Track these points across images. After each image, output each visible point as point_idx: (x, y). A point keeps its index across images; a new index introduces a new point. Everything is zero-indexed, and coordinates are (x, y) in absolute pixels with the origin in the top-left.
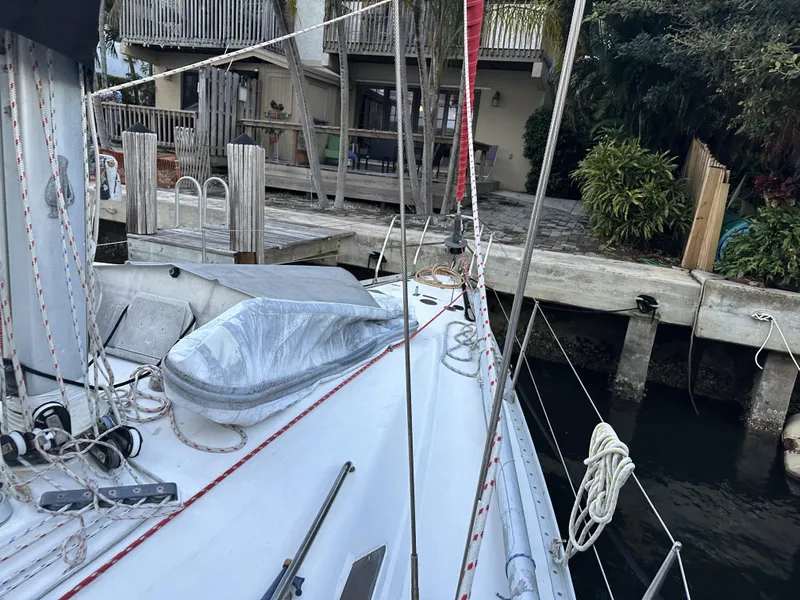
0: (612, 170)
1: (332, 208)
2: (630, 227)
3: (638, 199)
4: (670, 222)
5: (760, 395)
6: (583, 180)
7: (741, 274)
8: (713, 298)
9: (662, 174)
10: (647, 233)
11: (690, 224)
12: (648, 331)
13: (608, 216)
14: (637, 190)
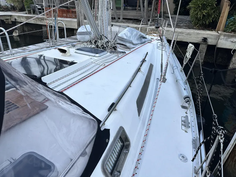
0: (198, 5)
1: (119, 21)
2: (203, 21)
3: (205, 13)
4: (214, 19)
5: (232, 61)
6: (190, 8)
7: (230, 31)
8: (222, 37)
9: (212, 5)
10: (207, 23)
11: (219, 19)
12: (205, 47)
13: (197, 18)
14: (205, 10)
